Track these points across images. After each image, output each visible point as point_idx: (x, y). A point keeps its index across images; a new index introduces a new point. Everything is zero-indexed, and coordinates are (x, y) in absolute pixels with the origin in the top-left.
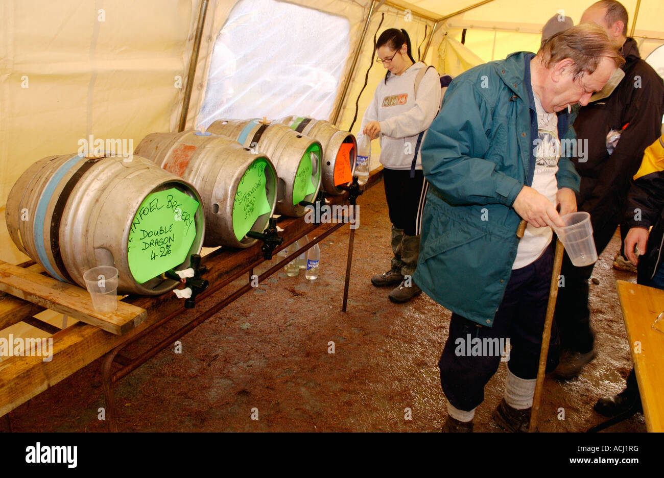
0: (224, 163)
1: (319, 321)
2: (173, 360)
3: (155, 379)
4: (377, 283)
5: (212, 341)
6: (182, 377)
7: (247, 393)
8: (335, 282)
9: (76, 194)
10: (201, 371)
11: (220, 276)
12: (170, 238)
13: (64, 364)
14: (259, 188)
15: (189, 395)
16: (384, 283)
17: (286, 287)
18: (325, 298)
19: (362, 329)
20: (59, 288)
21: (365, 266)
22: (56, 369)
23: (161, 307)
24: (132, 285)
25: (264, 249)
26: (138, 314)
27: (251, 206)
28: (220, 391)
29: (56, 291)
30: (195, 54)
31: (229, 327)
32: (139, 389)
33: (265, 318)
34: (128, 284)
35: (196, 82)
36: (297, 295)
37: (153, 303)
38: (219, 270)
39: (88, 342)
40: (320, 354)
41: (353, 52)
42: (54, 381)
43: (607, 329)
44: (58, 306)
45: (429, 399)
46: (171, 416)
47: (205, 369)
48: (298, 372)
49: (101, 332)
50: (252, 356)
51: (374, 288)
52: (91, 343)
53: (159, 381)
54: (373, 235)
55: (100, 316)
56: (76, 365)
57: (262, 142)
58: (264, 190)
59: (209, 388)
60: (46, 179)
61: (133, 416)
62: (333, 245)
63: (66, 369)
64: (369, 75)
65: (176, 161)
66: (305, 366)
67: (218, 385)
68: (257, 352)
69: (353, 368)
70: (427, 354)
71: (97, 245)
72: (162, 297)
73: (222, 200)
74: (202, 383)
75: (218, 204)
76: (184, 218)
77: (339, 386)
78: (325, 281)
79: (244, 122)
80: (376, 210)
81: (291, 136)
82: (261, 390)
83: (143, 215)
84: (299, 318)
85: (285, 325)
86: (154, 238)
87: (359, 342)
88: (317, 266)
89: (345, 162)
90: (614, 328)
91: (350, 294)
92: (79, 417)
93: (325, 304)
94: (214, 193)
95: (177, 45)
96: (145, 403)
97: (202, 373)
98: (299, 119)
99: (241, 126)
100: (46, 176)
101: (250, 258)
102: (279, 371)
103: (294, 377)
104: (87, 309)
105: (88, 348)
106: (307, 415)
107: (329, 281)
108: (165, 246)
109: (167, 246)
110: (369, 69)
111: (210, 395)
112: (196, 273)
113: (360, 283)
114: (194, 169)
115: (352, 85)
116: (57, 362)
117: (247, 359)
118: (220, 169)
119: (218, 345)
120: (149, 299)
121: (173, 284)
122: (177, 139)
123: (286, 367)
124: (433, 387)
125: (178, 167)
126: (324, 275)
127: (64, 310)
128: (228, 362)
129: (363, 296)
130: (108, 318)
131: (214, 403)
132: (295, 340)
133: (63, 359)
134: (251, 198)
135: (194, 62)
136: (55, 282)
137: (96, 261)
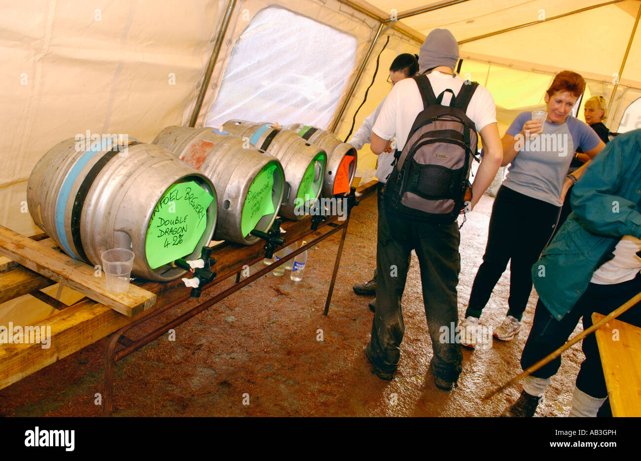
0: (240, 162)
1: (301, 321)
2: (159, 345)
3: (140, 362)
4: (359, 291)
5: (197, 331)
6: (166, 362)
7: (229, 384)
8: (319, 286)
9: (102, 177)
10: (185, 358)
11: (223, 269)
12: (183, 228)
13: (74, 339)
14: (267, 190)
15: (173, 381)
16: (365, 292)
17: (271, 285)
18: (308, 300)
19: (342, 333)
20: (72, 266)
21: (348, 273)
22: (66, 343)
23: (168, 293)
24: (146, 270)
25: (266, 248)
26: (148, 298)
27: (257, 206)
28: (202, 380)
29: (69, 267)
30: (215, 55)
31: (214, 318)
32: (125, 370)
33: (250, 314)
34: (142, 268)
35: (212, 81)
36: (282, 294)
37: (161, 289)
38: (222, 263)
39: (98, 320)
40: (301, 354)
41: (357, 69)
42: (63, 356)
43: (572, 358)
44: (71, 282)
45: (402, 407)
46: (153, 400)
47: (189, 357)
48: (278, 369)
49: (111, 312)
50: (235, 349)
51: (355, 296)
52: (101, 322)
53: (144, 364)
54: (357, 244)
55: (112, 296)
56: (85, 341)
57: (272, 146)
58: (271, 191)
59: (192, 375)
60: (74, 159)
61: (117, 395)
62: (318, 250)
63: (76, 344)
64: (368, 92)
65: (194, 155)
66: (285, 364)
67: (201, 374)
68: (240, 345)
69: (331, 371)
70: (402, 364)
71: (118, 227)
72: (169, 284)
73: (234, 197)
74: (185, 370)
75: (229, 200)
76: (198, 210)
77: (316, 387)
78: (309, 285)
79: (256, 124)
80: (361, 221)
81: (300, 144)
82: (242, 383)
83: (163, 204)
84: (283, 316)
85: (269, 322)
86: (170, 226)
87: (338, 346)
88: (303, 268)
89: (344, 174)
90: (579, 358)
91: (332, 299)
92: (64, 392)
93: (308, 306)
94: (227, 189)
95: (199, 45)
96: (129, 384)
97: (186, 360)
98: (305, 127)
99: (254, 128)
100: (73, 156)
101: (251, 255)
102: (260, 366)
103: (274, 374)
104: (99, 288)
105: (98, 326)
106: (285, 412)
107: (313, 284)
108: (178, 235)
109: (180, 235)
110: (369, 87)
111: (192, 383)
112: (206, 265)
113: (343, 290)
114: (211, 165)
115: (352, 99)
116: (69, 336)
117: (230, 351)
118: (235, 168)
119: (203, 335)
120: (157, 284)
121: (181, 273)
122: (195, 134)
123: (267, 363)
124: (406, 396)
125: (195, 162)
126: (308, 277)
127: (76, 287)
128: (212, 353)
129: (344, 302)
130: (120, 299)
131: (196, 391)
132: (277, 338)
133: (74, 334)
134: (259, 198)
135: (212, 62)
136: (69, 259)
137: (114, 242)
